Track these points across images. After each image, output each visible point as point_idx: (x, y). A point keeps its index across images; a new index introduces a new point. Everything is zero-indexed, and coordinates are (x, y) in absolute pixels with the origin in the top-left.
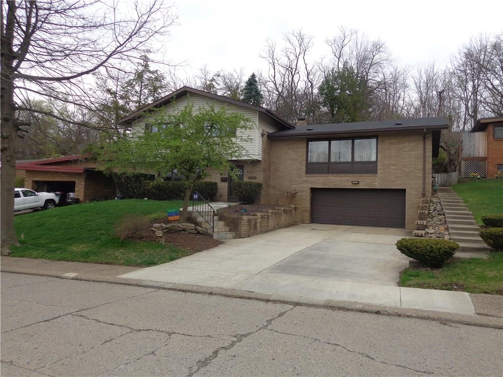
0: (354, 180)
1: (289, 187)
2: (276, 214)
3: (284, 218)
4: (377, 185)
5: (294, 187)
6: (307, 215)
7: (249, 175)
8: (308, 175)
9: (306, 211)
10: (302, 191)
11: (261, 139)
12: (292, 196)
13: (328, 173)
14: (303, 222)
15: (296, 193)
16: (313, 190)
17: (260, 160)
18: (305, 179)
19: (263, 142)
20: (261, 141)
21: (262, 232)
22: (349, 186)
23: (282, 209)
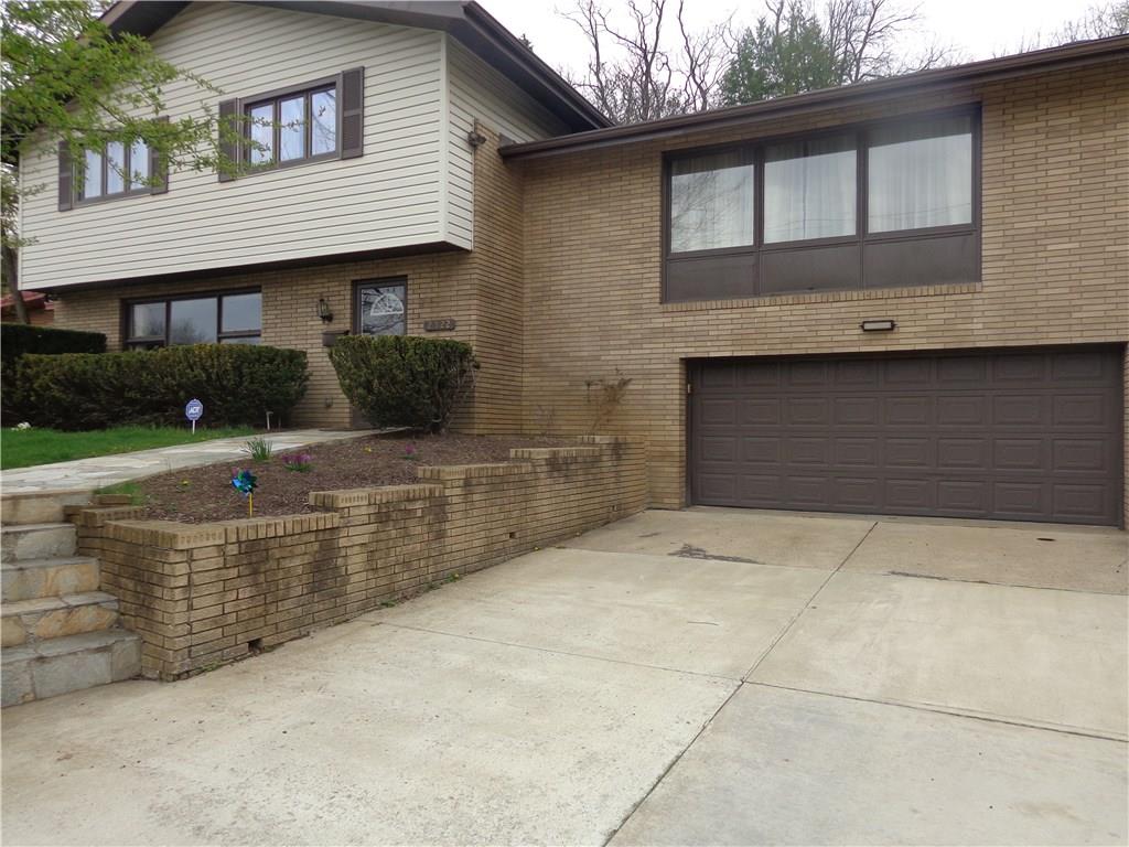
0: (872, 315)
1: (597, 358)
2: (497, 484)
3: (550, 501)
4: (981, 334)
5: (615, 359)
6: (671, 474)
7: (427, 314)
8: (670, 307)
9: (664, 456)
10: (648, 375)
11: (469, 157)
12: (610, 396)
13: (757, 292)
14: (655, 503)
15: (625, 383)
16: (695, 368)
17: (468, 246)
18: (658, 322)
19: (476, 173)
20: (470, 168)
21: (391, 597)
22: (851, 341)
23: (542, 453)
